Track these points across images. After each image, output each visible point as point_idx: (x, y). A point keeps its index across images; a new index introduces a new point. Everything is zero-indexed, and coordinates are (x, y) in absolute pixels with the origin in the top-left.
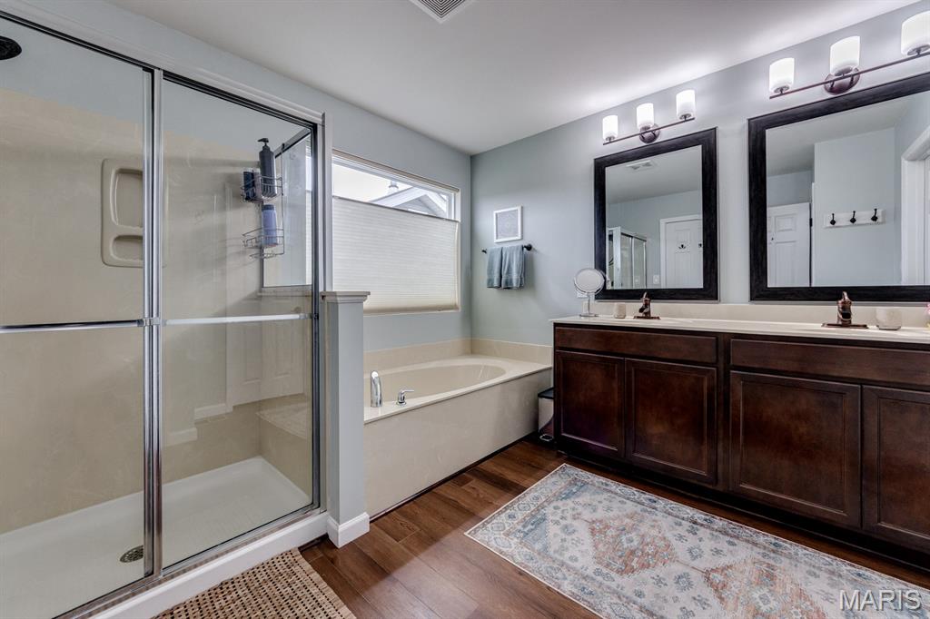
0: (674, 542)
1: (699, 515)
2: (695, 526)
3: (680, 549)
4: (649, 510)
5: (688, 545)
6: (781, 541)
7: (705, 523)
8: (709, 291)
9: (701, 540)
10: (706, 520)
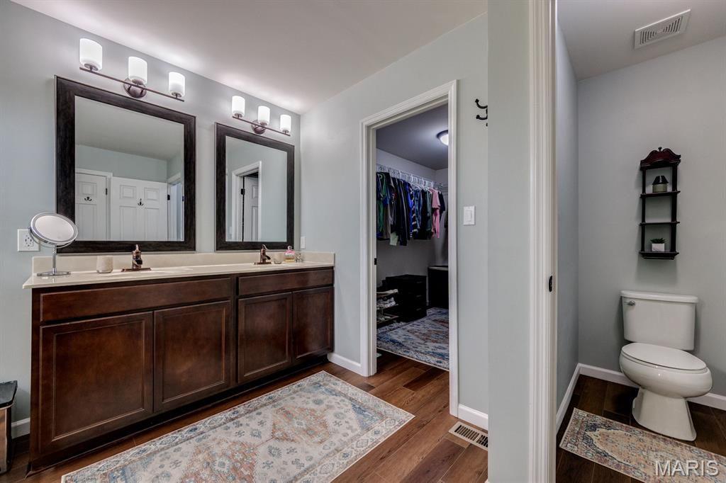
0: (241, 439)
1: (228, 414)
2: (235, 421)
3: (247, 438)
4: (201, 436)
5: (248, 434)
6: (272, 394)
7: (236, 415)
8: (188, 243)
9: (248, 425)
10: (234, 413)
